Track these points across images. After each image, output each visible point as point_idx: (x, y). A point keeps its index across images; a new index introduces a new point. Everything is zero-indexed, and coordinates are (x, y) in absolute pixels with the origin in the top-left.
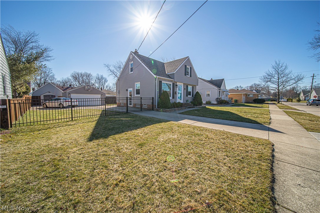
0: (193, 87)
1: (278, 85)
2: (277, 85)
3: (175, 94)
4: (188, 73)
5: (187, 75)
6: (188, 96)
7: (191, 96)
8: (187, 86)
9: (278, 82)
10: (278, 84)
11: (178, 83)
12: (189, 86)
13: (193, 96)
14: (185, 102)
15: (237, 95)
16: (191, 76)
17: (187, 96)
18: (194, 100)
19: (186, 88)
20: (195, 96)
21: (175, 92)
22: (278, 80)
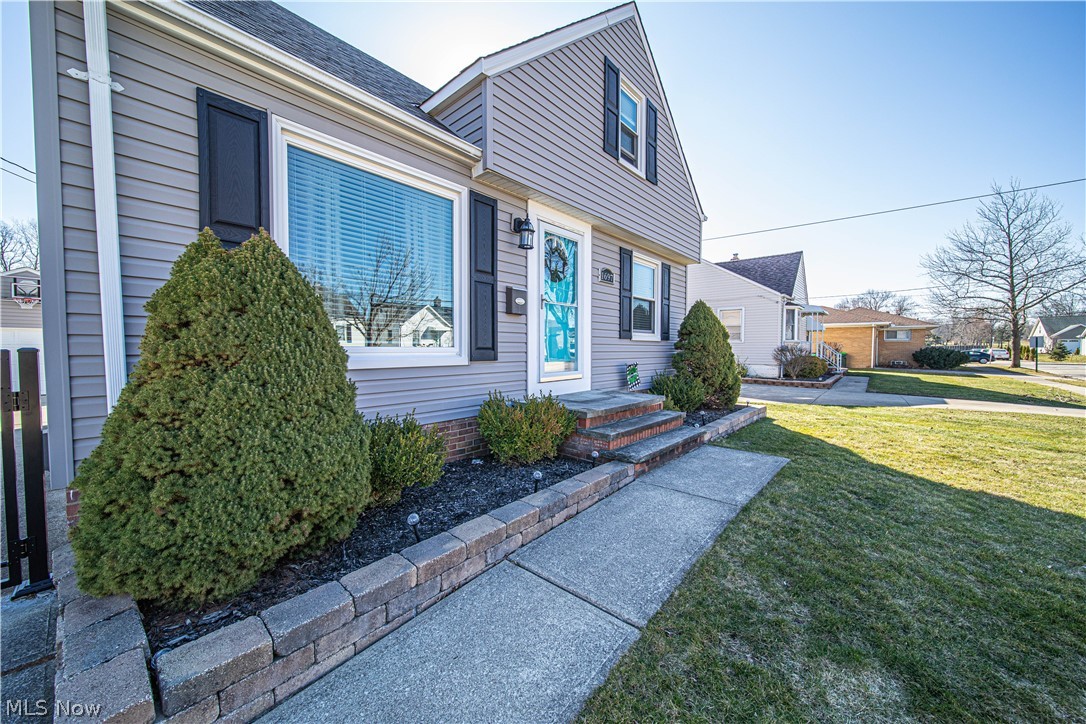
0: (666, 269)
1: (1012, 291)
2: (1008, 287)
3: (509, 311)
4: (633, 150)
5: (624, 156)
6: (637, 335)
7: (657, 336)
8: (626, 257)
9: (1012, 277)
10: (1012, 286)
11: (538, 212)
12: (639, 258)
13: (665, 336)
14: (612, 381)
15: (848, 335)
16: (652, 177)
17: (625, 333)
18: (674, 362)
19: (616, 271)
20: (681, 334)
21: (509, 291)
22: (1012, 268)
